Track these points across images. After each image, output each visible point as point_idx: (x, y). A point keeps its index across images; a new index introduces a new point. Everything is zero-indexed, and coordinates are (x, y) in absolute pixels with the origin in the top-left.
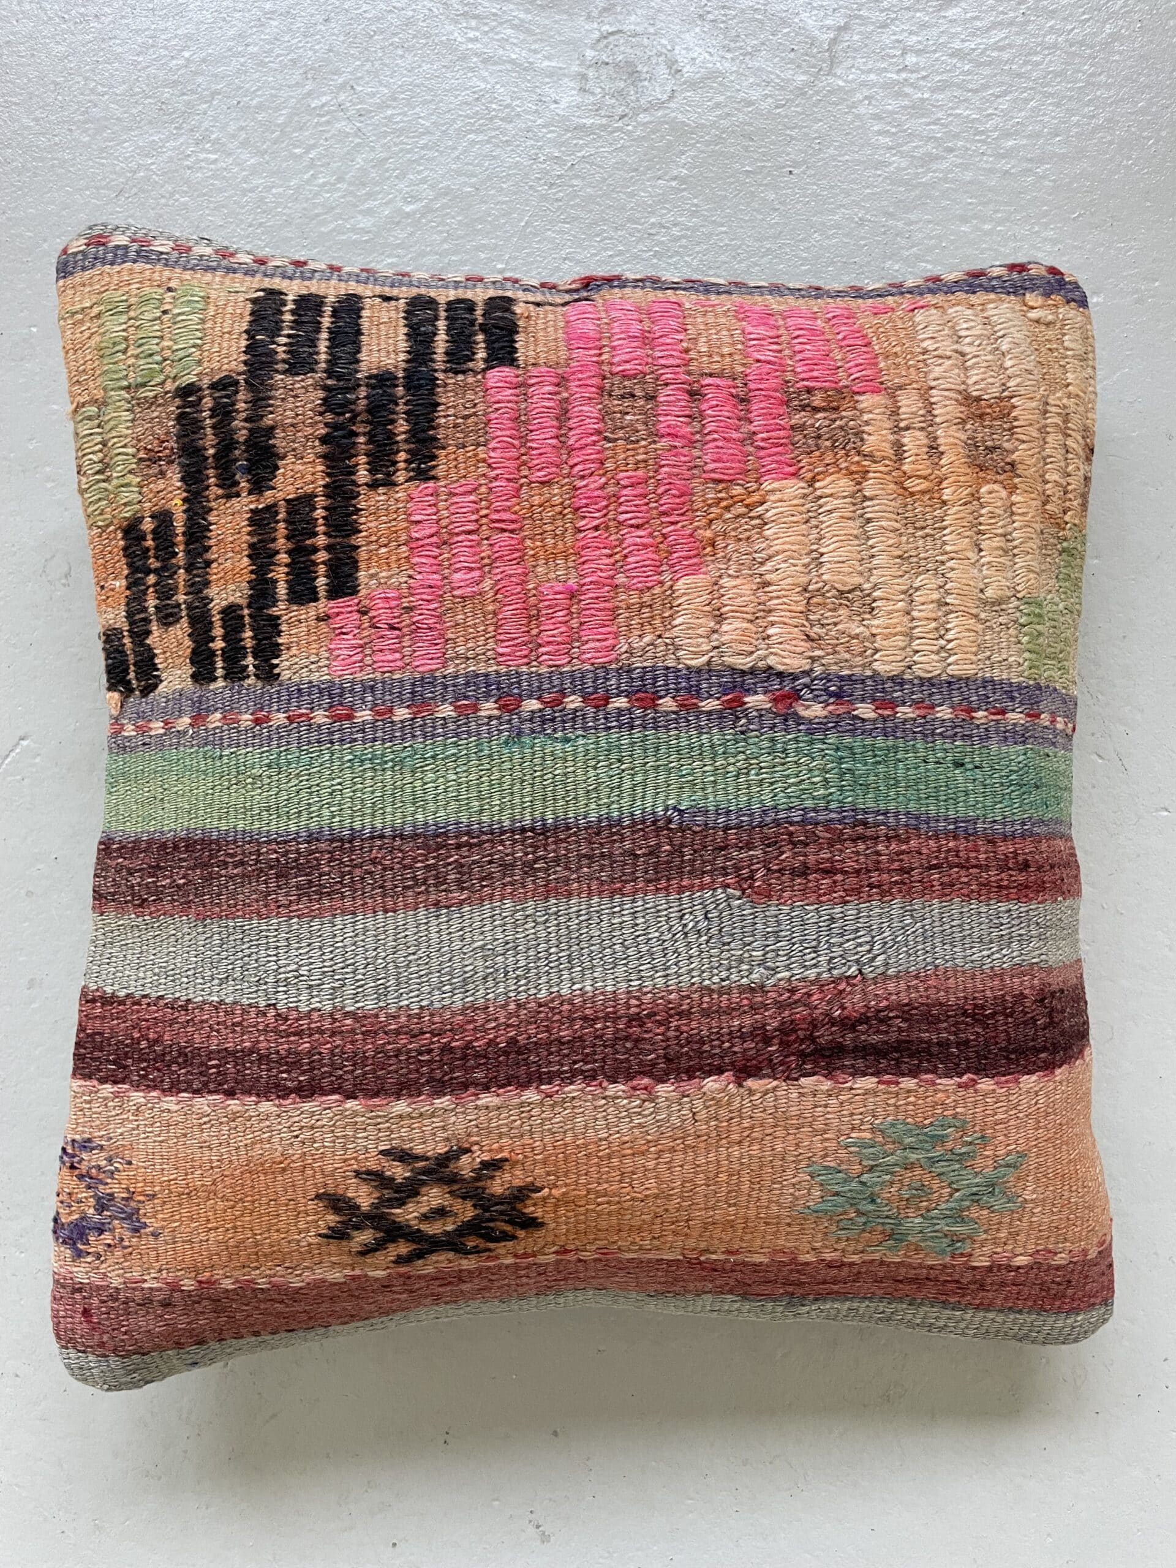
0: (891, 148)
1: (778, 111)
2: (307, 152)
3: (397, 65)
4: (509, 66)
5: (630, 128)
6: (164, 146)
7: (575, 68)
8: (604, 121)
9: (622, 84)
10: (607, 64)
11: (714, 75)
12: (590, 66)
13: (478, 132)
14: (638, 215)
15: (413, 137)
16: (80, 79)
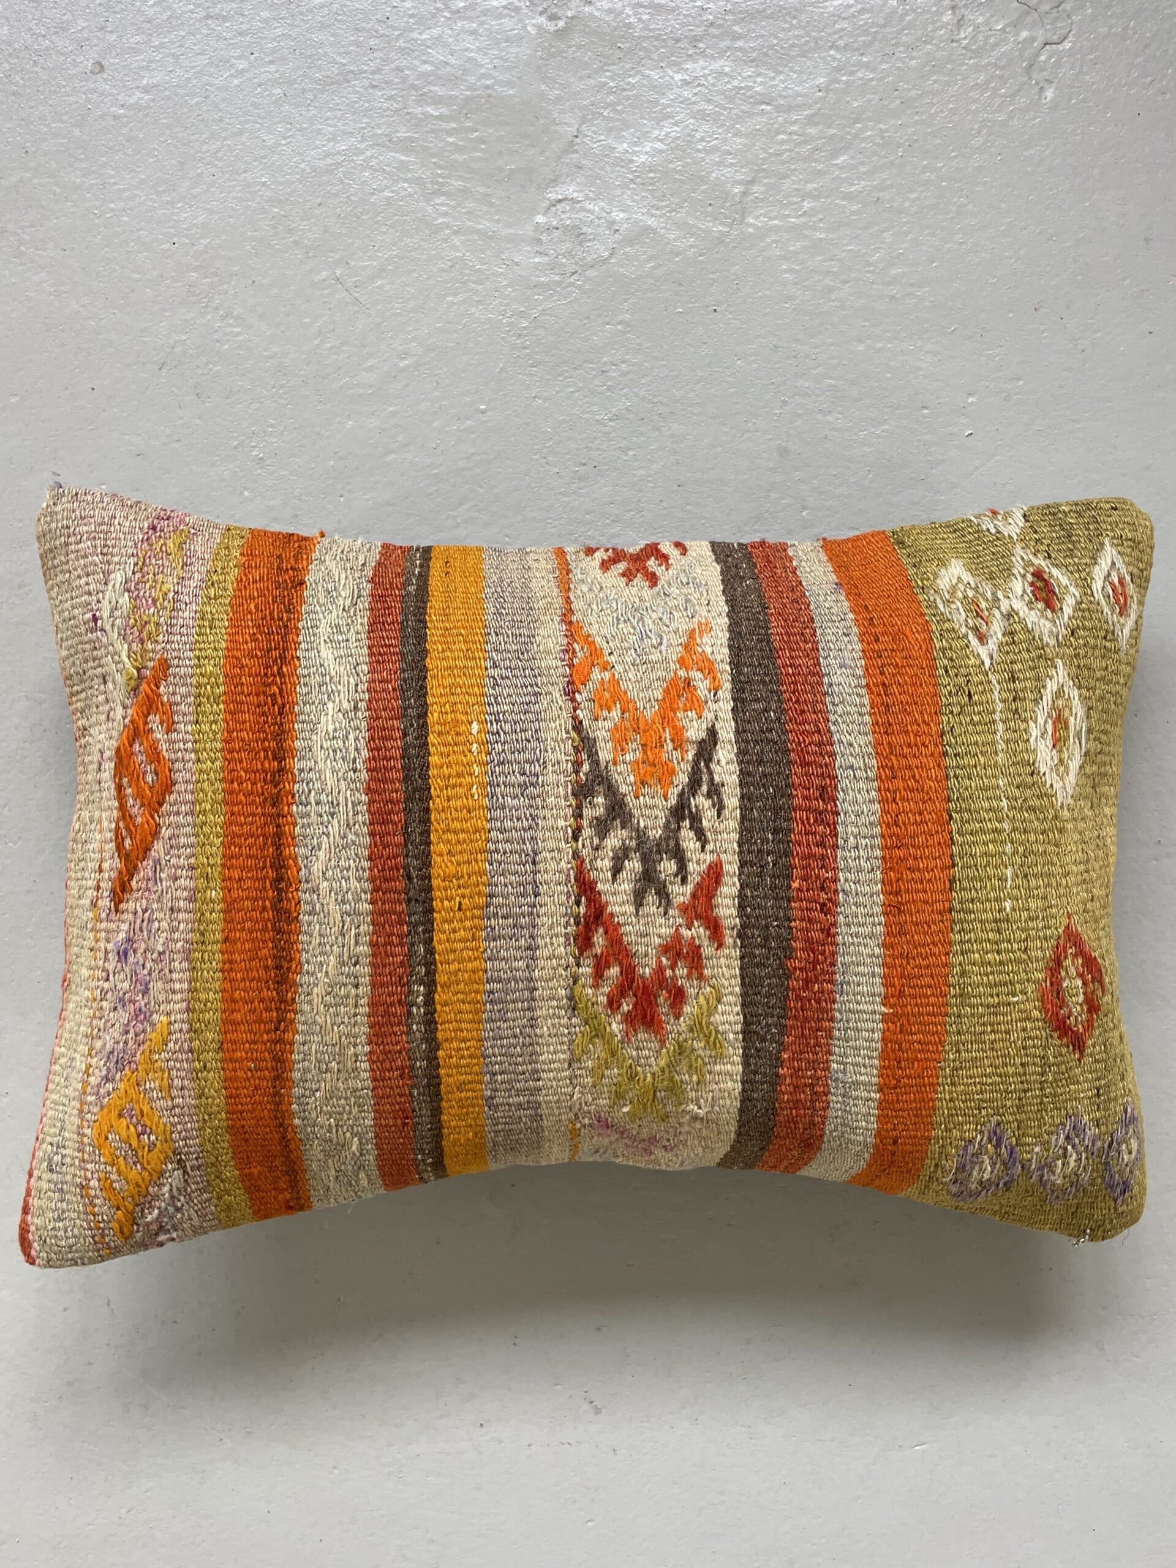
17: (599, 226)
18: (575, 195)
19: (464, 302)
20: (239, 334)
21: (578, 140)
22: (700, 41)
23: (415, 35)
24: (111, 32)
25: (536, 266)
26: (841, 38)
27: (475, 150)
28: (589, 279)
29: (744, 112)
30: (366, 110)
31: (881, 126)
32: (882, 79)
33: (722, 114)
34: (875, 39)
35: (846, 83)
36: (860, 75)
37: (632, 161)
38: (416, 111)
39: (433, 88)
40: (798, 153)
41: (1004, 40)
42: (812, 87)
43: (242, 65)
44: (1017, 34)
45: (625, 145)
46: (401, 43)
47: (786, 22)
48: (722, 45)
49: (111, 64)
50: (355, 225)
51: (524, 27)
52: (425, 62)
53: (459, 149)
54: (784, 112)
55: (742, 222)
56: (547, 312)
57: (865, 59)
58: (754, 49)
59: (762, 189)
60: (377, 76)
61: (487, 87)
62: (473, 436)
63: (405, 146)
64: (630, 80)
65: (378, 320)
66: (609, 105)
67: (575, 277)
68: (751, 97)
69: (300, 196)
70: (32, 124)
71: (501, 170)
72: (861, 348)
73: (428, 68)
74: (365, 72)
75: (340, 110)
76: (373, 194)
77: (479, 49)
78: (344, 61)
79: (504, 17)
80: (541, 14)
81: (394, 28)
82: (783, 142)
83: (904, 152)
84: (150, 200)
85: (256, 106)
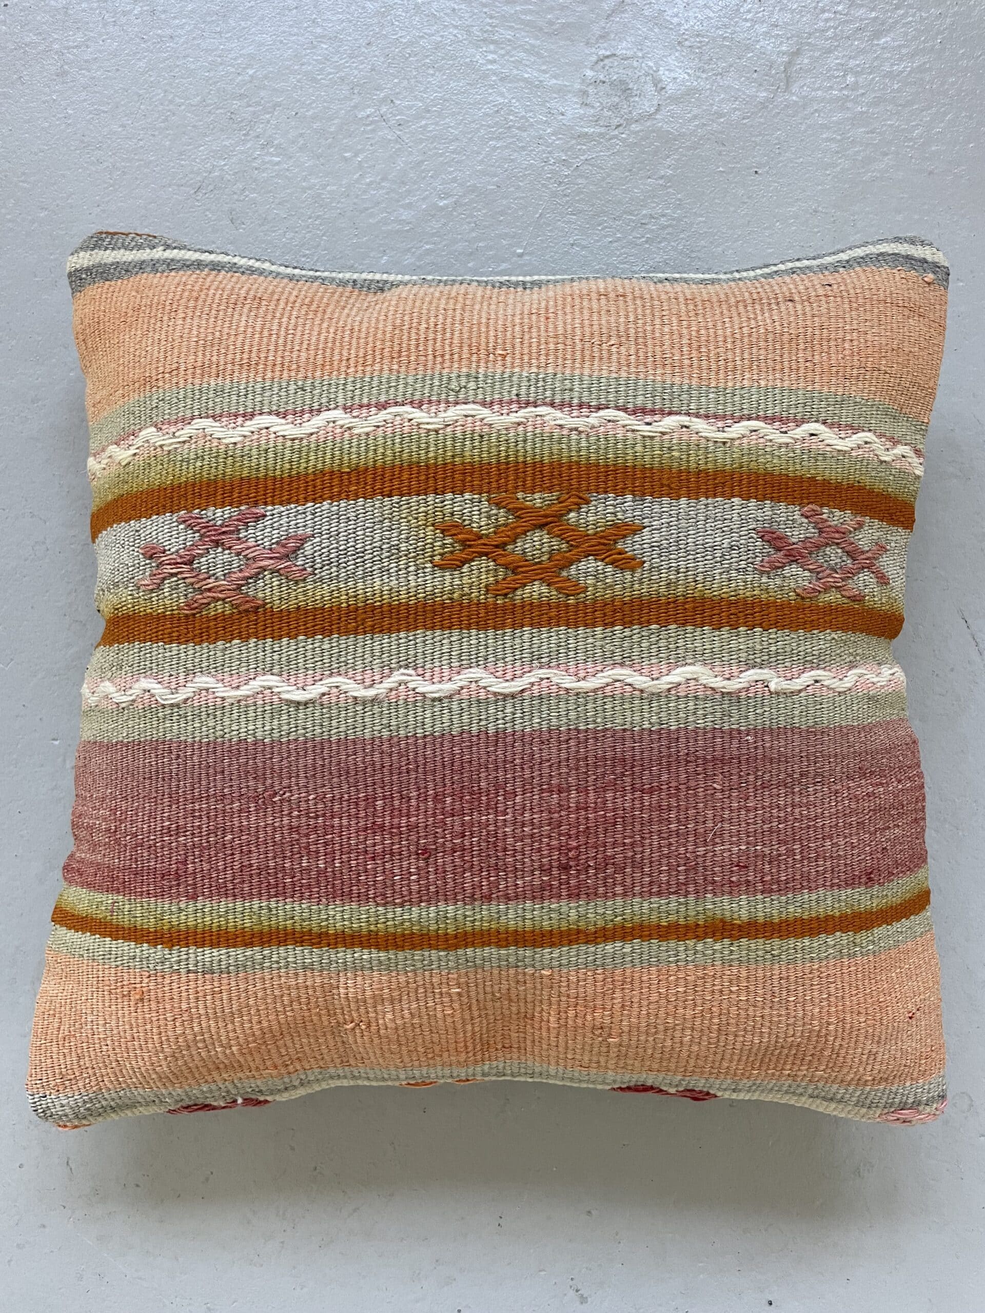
0: (837, 152)
1: (745, 121)
2: (356, 155)
3: (429, 82)
4: (522, 84)
5: (623, 136)
6: (234, 151)
7: (577, 86)
8: (603, 130)
9: (616, 99)
10: (604, 82)
11: (690, 92)
12: (591, 84)
13: (498, 139)
14: (633, 208)
15: (444, 143)
16: (160, 91)
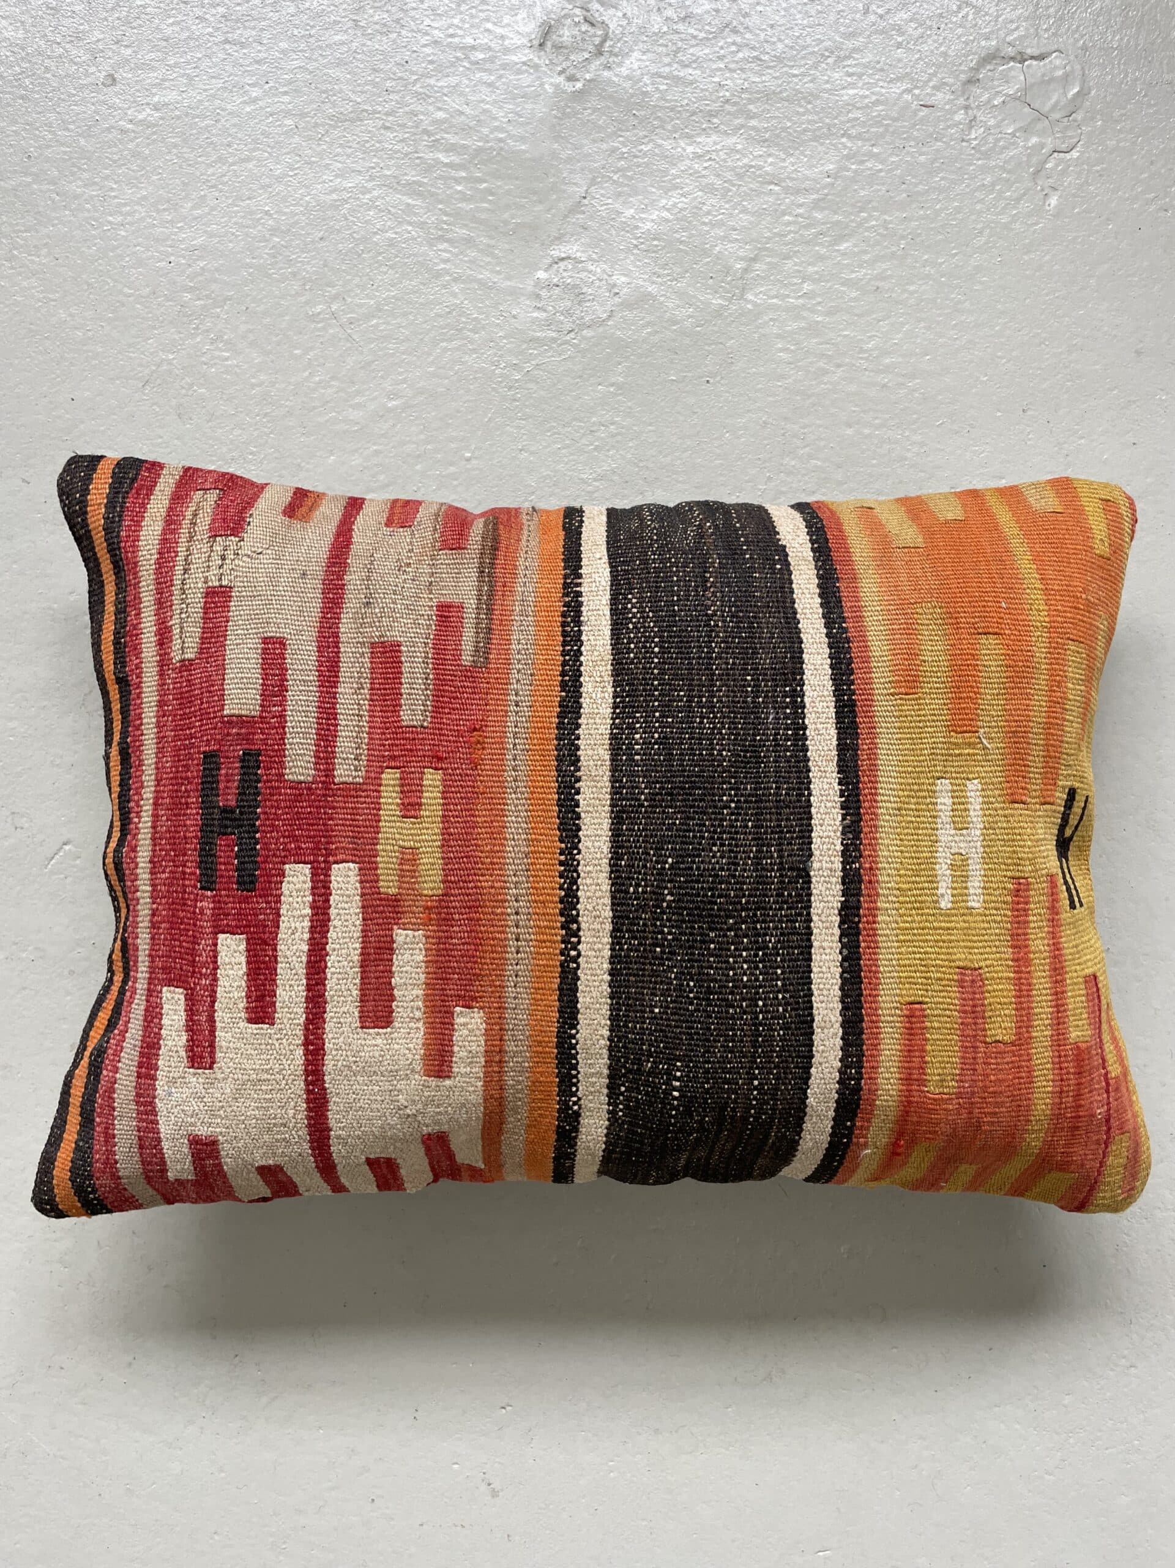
17: (599, 287)
18: (579, 254)
19: (458, 349)
20: (227, 359)
21: (586, 202)
22: (716, 116)
23: (432, 81)
24: (126, 46)
25: (534, 321)
26: (853, 127)
27: (483, 200)
28: (584, 338)
29: (752, 190)
30: (377, 151)
31: (887, 218)
32: (892, 170)
33: (731, 190)
34: (887, 130)
35: (856, 171)
36: (869, 165)
37: (637, 227)
38: (427, 157)
39: (446, 136)
40: (801, 235)
41: (1014, 144)
42: (821, 173)
43: (255, 93)
44: (1027, 140)
45: (632, 211)
46: (417, 87)
47: (801, 106)
48: (737, 122)
49: (124, 78)
50: (355, 262)
51: (542, 85)
52: (440, 109)
53: (465, 198)
54: (792, 194)
55: (742, 297)
56: (542, 367)
57: (875, 150)
58: (766, 129)
59: (765, 267)
60: (390, 118)
61: (501, 140)
62: (455, 483)
63: (413, 189)
64: (643, 147)
65: (370, 358)
66: (619, 170)
67: (572, 335)
68: (760, 176)
69: (303, 228)
70: (37, 129)
71: (506, 223)
72: (849, 432)
73: (441, 115)
74: (379, 112)
75: (350, 147)
76: (376, 233)
77: (495, 102)
78: (359, 100)
79: (521, 72)
80: (560, 73)
81: (413, 73)
82: (789, 223)
83: (907, 244)
84: (150, 217)
85: (266, 135)
